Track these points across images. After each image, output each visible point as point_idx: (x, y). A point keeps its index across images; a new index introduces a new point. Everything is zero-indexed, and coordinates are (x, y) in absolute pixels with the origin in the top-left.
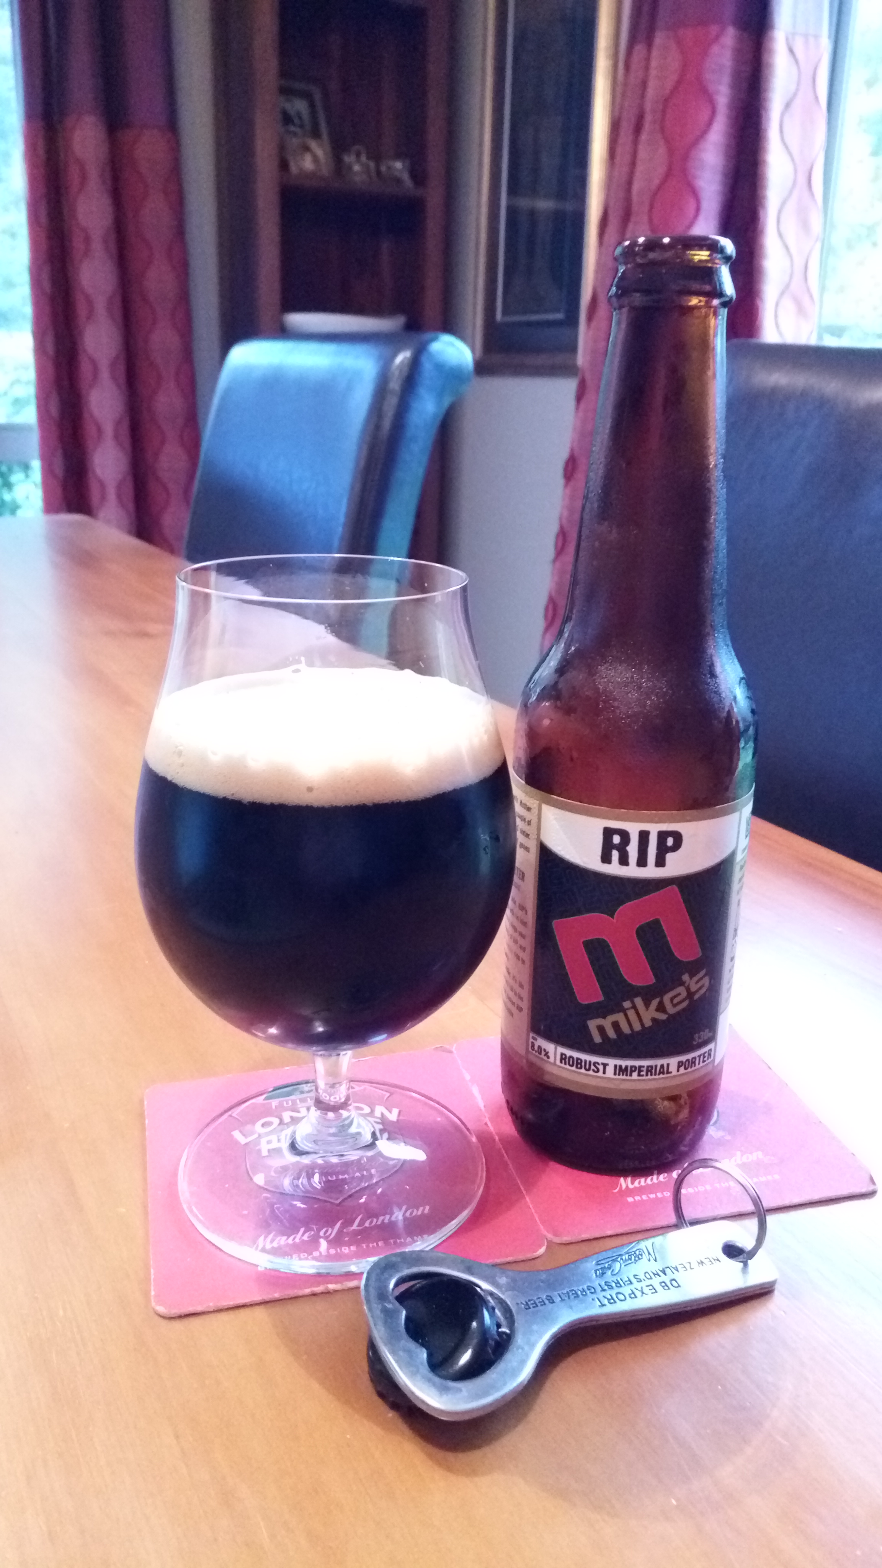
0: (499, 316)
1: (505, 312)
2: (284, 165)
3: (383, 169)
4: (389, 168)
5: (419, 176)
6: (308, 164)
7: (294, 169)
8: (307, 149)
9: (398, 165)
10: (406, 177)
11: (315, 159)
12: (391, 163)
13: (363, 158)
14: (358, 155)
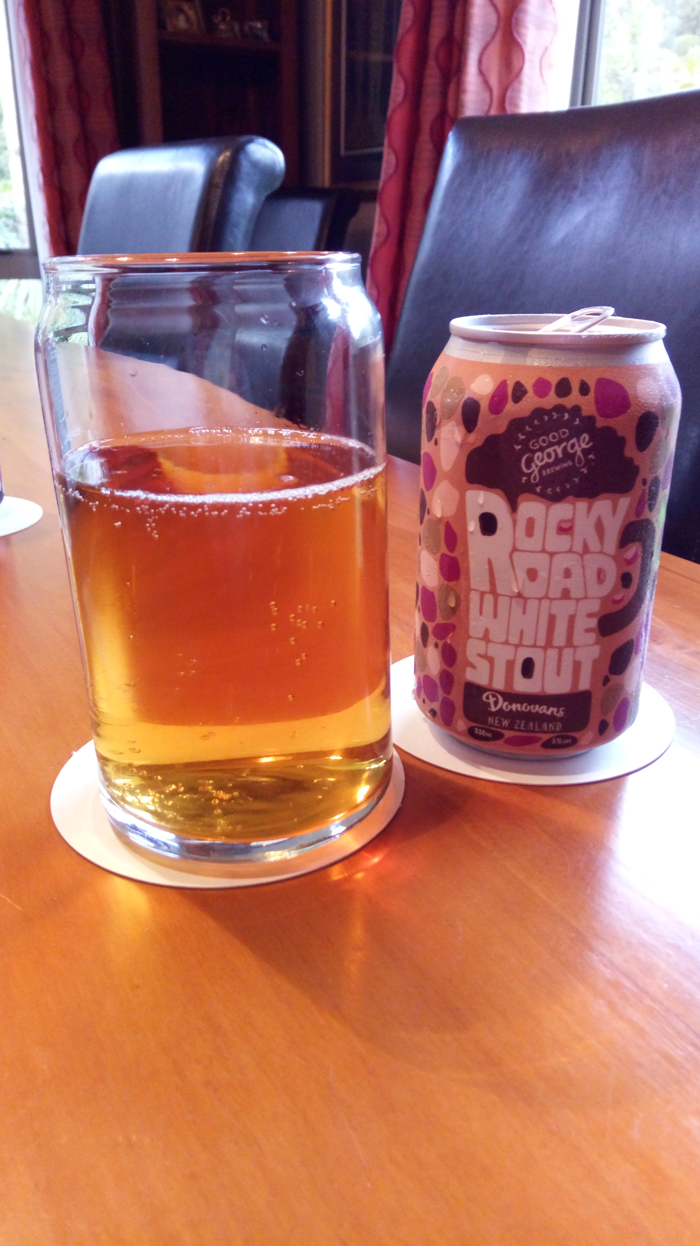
0: (343, 152)
1: (347, 148)
2: (161, 25)
3: (246, 28)
4: (251, 28)
5: (275, 34)
6: (182, 23)
7: (170, 28)
8: (181, 11)
9: (259, 25)
10: (265, 35)
11: (188, 19)
12: (252, 24)
13: (228, 18)
14: (224, 16)
